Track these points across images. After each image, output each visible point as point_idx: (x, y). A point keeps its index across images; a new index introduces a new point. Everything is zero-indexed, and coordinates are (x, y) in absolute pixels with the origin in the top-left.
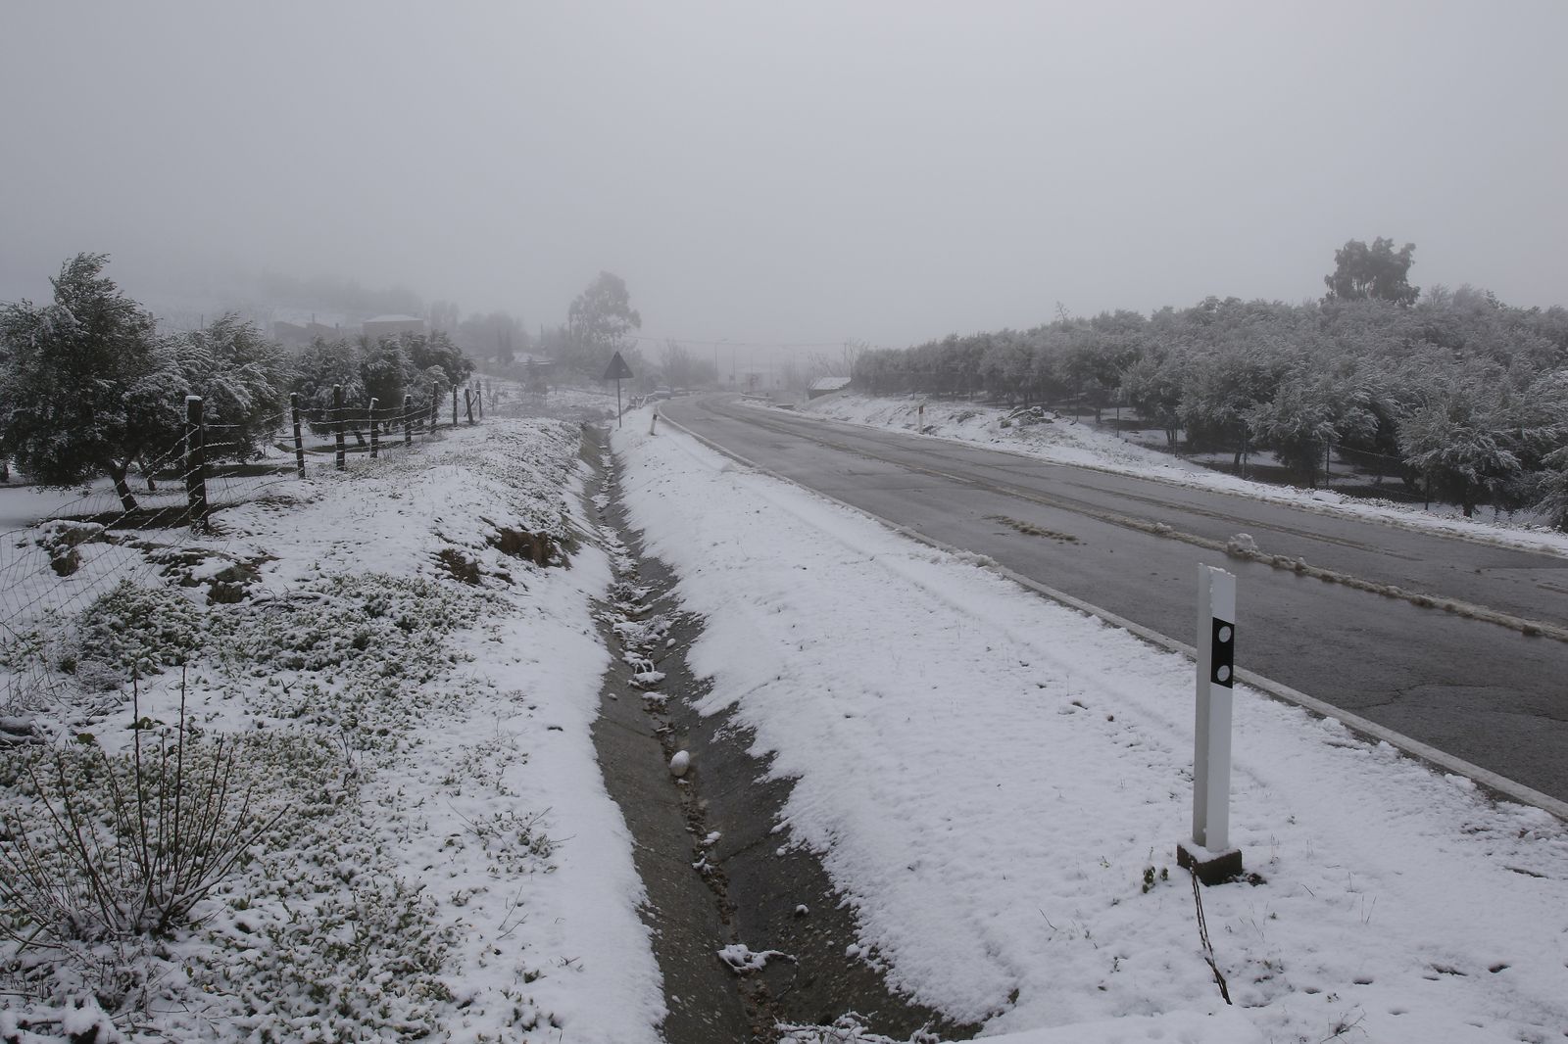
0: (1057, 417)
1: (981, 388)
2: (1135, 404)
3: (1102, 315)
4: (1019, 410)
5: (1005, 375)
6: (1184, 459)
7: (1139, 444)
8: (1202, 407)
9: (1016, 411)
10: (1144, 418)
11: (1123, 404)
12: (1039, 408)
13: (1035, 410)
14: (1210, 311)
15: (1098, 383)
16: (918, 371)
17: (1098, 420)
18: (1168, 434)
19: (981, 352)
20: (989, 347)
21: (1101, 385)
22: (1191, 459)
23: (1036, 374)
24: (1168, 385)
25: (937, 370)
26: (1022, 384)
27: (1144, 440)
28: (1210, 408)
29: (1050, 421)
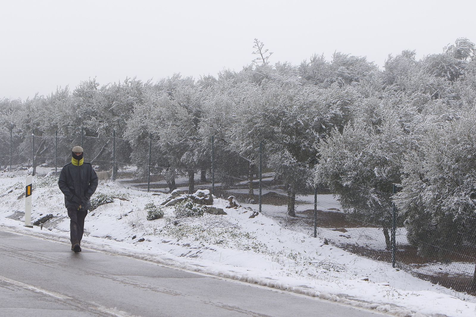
0: (233, 205)
1: (128, 161)
2: (339, 189)
3: (314, 60)
4: (178, 194)
5: (161, 143)
6: (406, 270)
7: (345, 247)
8: (428, 195)
9: (175, 195)
10: (352, 210)
11: (322, 189)
12: (206, 192)
13: (201, 195)
14: (463, 60)
15: (289, 160)
16: (41, 133)
17: (292, 212)
18: (386, 233)
19: (130, 108)
20: (141, 102)
21: (293, 160)
22: (415, 270)
23: (205, 141)
24: (383, 163)
25: (67, 132)
26: (184, 157)
27: (352, 241)
28: (438, 197)
29: (221, 212)
